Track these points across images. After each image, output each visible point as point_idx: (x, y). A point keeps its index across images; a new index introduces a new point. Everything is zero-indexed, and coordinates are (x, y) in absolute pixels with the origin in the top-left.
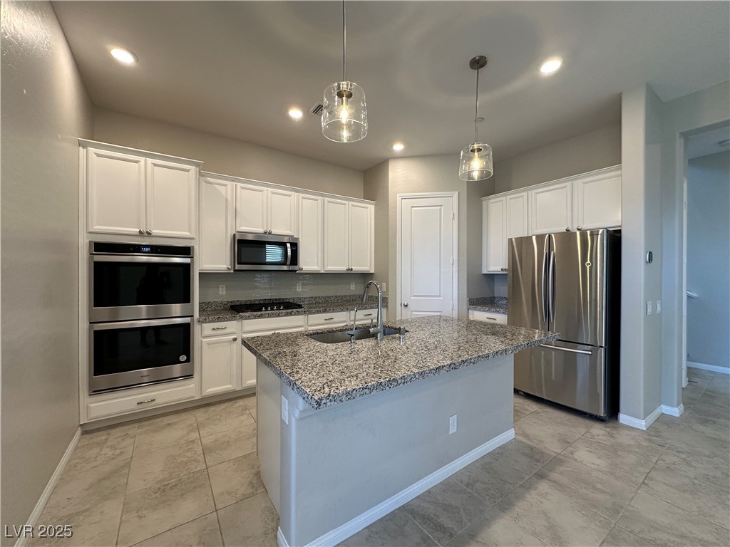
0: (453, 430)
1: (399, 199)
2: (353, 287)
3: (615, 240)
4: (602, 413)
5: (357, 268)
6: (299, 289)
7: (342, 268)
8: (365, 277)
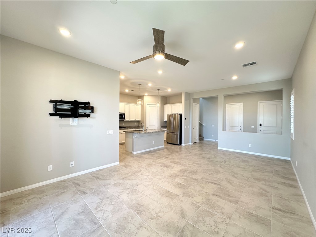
0: (154, 143)
1: (146, 105)
2: (135, 124)
3: (181, 115)
4: (179, 144)
5: (137, 120)
6: (124, 124)
7: (134, 120)
8: (138, 121)
